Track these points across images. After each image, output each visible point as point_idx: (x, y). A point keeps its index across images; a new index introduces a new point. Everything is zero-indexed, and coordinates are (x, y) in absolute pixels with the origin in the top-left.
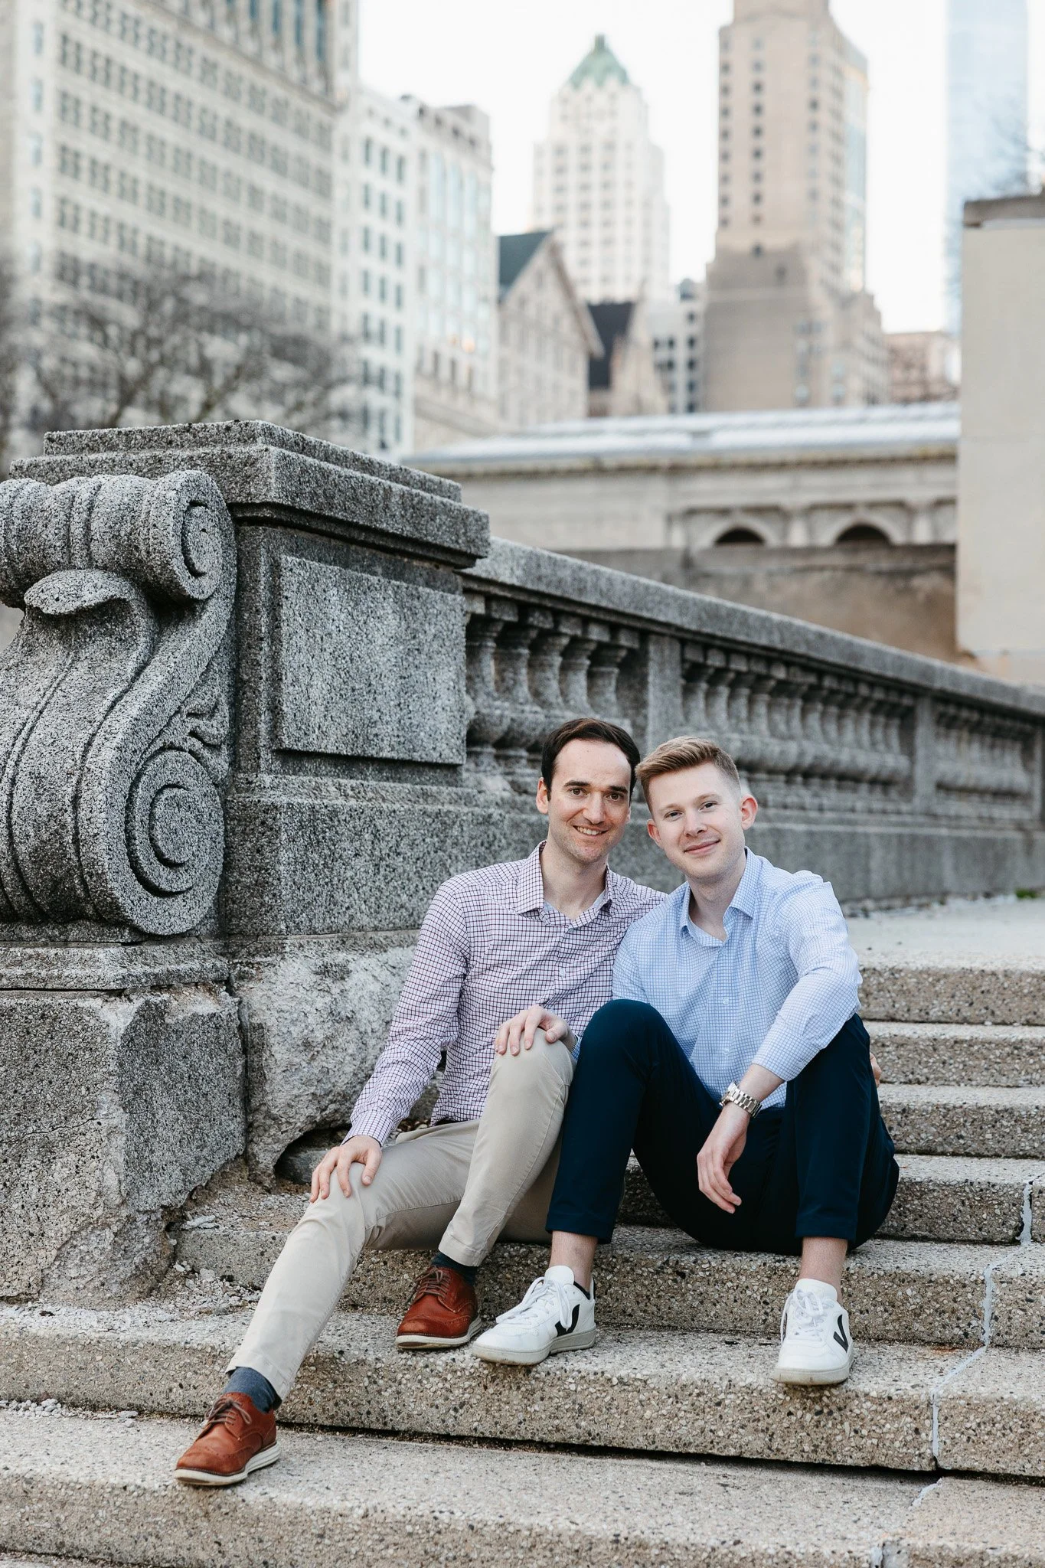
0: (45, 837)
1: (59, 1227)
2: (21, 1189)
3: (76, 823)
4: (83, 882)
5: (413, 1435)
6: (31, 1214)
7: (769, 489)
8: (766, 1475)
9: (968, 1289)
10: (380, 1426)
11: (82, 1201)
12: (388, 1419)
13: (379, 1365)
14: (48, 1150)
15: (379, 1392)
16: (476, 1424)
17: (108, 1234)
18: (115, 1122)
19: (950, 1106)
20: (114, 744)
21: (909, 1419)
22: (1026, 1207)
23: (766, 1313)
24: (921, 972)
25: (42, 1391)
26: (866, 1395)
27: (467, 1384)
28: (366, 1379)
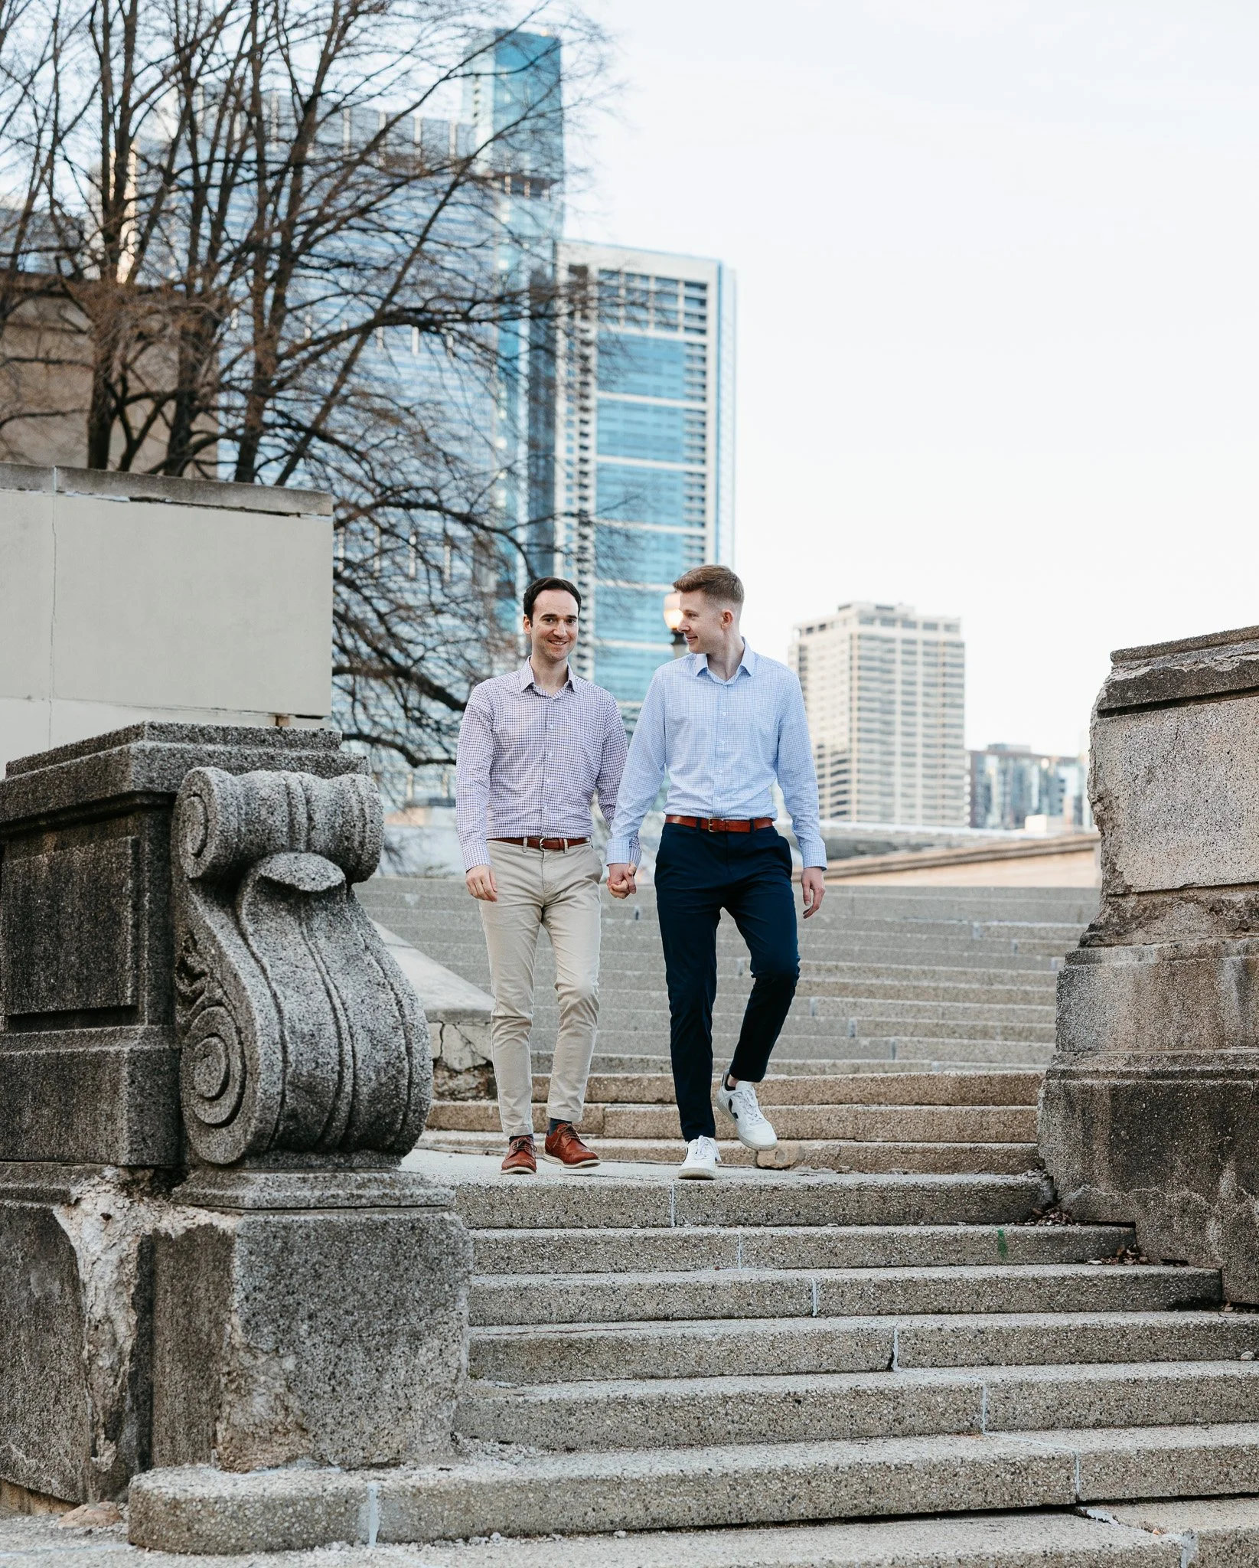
0: (384, 1080)
1: (424, 1400)
2: (391, 1372)
3: (411, 1069)
4: (405, 1115)
5: (760, 1524)
6: (400, 1392)
9: (972, 1394)
10: (737, 1521)
12: (743, 1515)
14: (416, 1337)
15: (737, 1496)
16: (802, 1511)
21: (1063, 1471)
23: (852, 1424)
25: (487, 1528)
26: (1040, 1457)
27: (797, 1482)
28: (728, 1487)
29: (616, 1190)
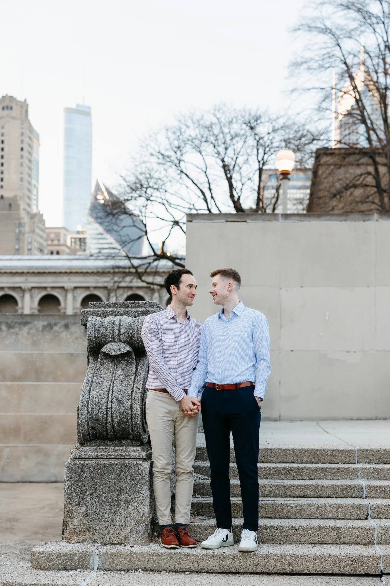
0: (122, 417)
1: (131, 523)
2: (119, 513)
3: (132, 413)
4: (132, 429)
5: (244, 573)
6: (122, 520)
7: (17, 281)
9: (371, 530)
10: (235, 571)
11: (138, 516)
12: (237, 569)
13: (235, 555)
14: (127, 502)
15: (235, 562)
16: (261, 569)
17: (144, 525)
18: (147, 494)
19: (334, 485)
20: (140, 392)
21: (375, 561)
22: (369, 510)
23: (319, 539)
24: (301, 450)
25: (137, 568)
26: (364, 556)
27: (259, 559)
28: (231, 559)
29: (334, 450)
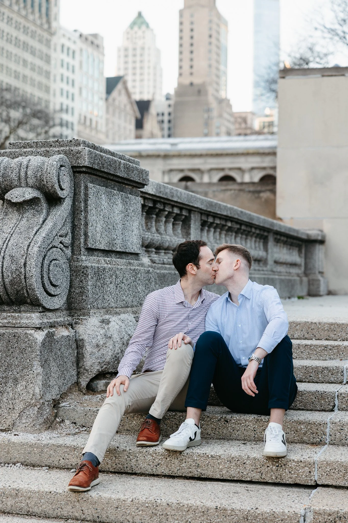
0: (14, 276)
1: (20, 406)
2: (7, 393)
3: (25, 272)
4: (27, 291)
5: (142, 474)
6: (10, 402)
7: (197, 163)
8: (260, 487)
9: (322, 426)
10: (131, 472)
11: (27, 398)
12: (133, 469)
13: (130, 451)
14: (16, 380)
15: (131, 460)
16: (163, 471)
17: (36, 408)
18: (39, 371)
19: (307, 366)
20: (38, 246)
21: (307, 468)
22: (336, 399)
23: (255, 434)
24: (292, 323)
25: (16, 461)
26: (293, 460)
27: (160, 457)
28: (126, 456)
29: (332, 324)
